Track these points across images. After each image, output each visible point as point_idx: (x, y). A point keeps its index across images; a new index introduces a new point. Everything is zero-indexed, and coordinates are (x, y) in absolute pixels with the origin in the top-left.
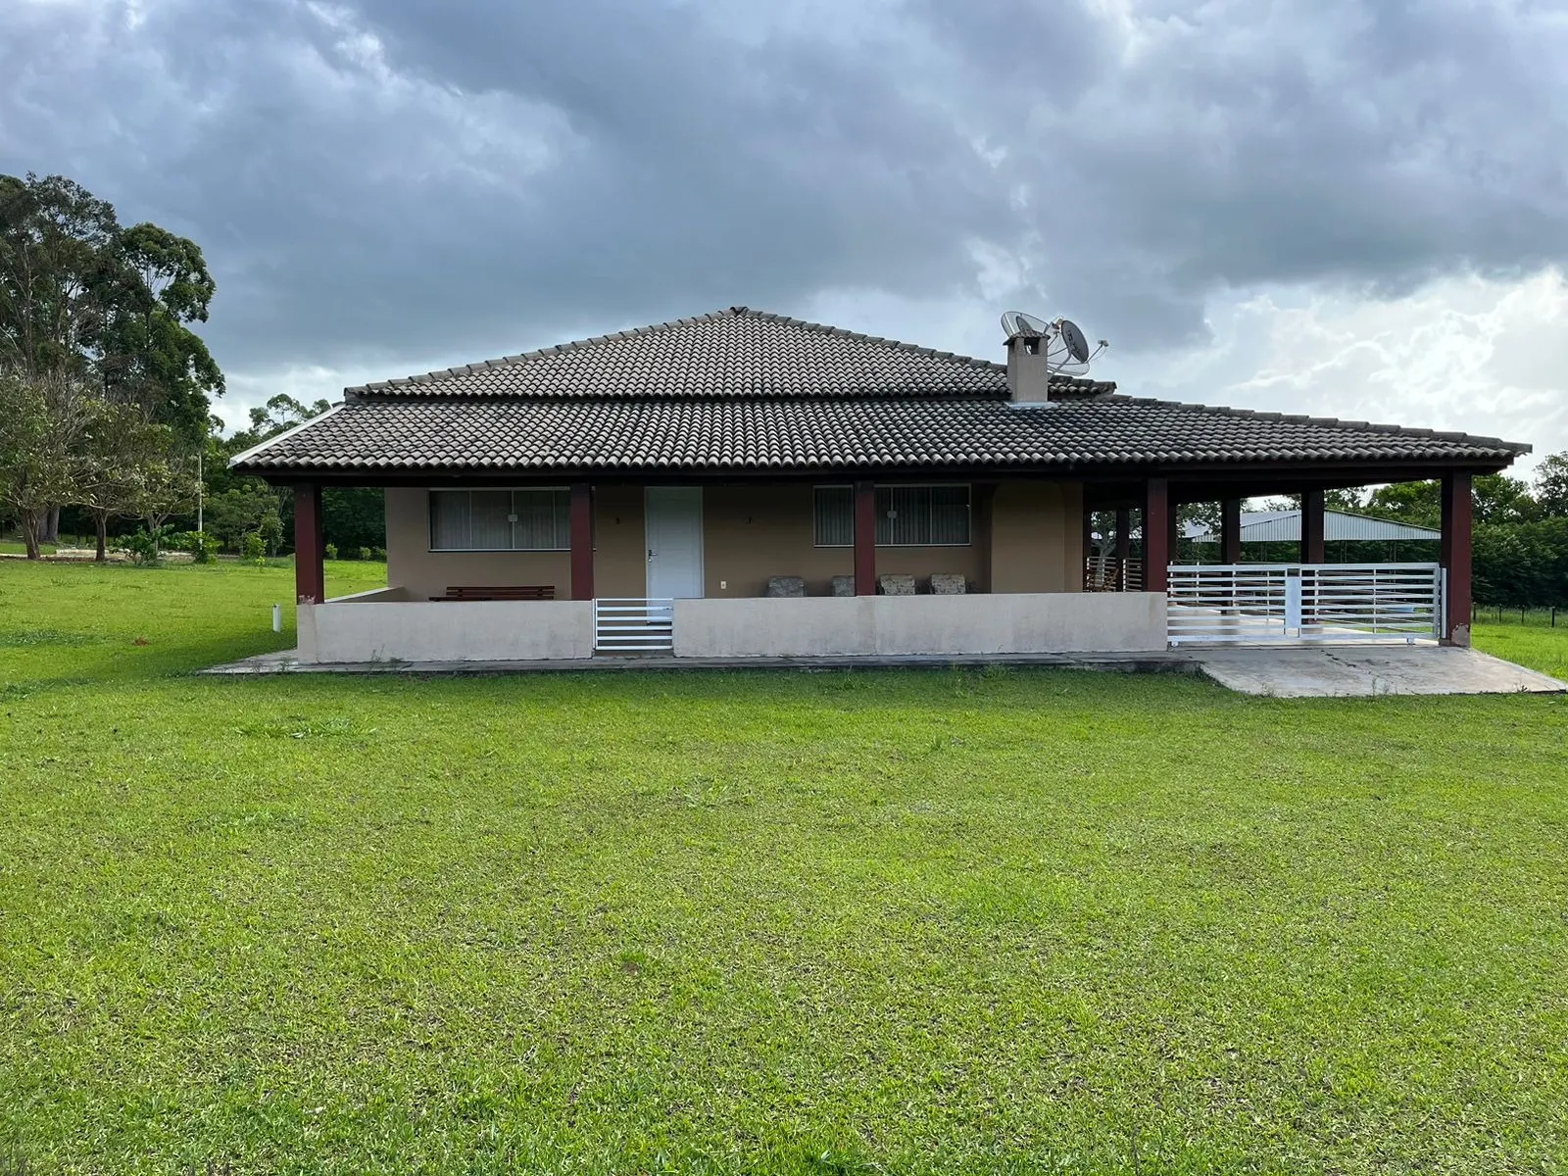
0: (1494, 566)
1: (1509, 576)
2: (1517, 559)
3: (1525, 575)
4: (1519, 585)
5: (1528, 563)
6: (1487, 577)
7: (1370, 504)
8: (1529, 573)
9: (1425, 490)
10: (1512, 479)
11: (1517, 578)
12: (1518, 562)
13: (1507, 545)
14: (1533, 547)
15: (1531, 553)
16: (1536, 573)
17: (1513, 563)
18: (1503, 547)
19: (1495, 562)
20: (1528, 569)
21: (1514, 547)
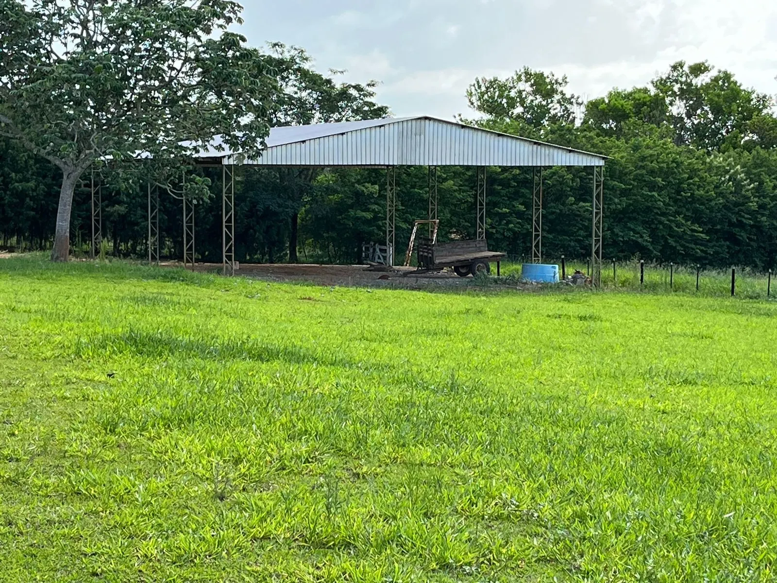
0: (711, 209)
1: (731, 224)
2: (741, 200)
3: (752, 223)
4: (743, 235)
5: (753, 205)
6: (700, 224)
7: (585, 122)
8: (755, 219)
9: (644, 104)
10: (753, 92)
11: (741, 225)
12: (743, 204)
13: (730, 180)
14: (761, 183)
15: (759, 191)
16: (764, 219)
17: (736, 204)
18: (723, 182)
19: (713, 203)
20: (752, 213)
21: (738, 185)
